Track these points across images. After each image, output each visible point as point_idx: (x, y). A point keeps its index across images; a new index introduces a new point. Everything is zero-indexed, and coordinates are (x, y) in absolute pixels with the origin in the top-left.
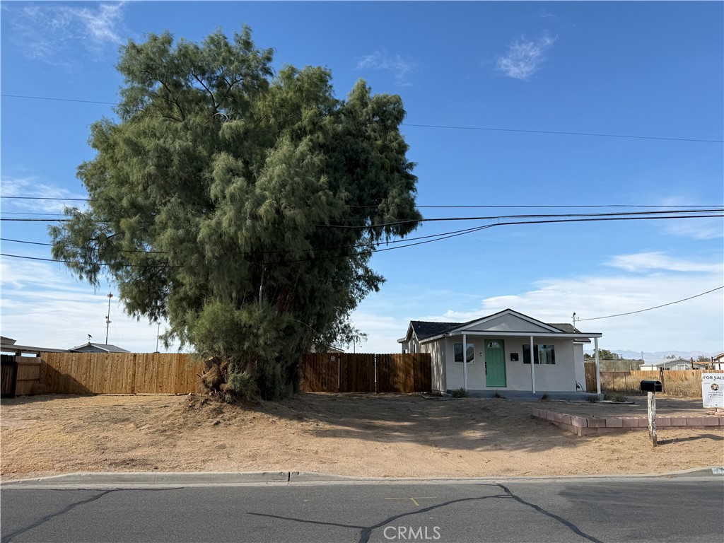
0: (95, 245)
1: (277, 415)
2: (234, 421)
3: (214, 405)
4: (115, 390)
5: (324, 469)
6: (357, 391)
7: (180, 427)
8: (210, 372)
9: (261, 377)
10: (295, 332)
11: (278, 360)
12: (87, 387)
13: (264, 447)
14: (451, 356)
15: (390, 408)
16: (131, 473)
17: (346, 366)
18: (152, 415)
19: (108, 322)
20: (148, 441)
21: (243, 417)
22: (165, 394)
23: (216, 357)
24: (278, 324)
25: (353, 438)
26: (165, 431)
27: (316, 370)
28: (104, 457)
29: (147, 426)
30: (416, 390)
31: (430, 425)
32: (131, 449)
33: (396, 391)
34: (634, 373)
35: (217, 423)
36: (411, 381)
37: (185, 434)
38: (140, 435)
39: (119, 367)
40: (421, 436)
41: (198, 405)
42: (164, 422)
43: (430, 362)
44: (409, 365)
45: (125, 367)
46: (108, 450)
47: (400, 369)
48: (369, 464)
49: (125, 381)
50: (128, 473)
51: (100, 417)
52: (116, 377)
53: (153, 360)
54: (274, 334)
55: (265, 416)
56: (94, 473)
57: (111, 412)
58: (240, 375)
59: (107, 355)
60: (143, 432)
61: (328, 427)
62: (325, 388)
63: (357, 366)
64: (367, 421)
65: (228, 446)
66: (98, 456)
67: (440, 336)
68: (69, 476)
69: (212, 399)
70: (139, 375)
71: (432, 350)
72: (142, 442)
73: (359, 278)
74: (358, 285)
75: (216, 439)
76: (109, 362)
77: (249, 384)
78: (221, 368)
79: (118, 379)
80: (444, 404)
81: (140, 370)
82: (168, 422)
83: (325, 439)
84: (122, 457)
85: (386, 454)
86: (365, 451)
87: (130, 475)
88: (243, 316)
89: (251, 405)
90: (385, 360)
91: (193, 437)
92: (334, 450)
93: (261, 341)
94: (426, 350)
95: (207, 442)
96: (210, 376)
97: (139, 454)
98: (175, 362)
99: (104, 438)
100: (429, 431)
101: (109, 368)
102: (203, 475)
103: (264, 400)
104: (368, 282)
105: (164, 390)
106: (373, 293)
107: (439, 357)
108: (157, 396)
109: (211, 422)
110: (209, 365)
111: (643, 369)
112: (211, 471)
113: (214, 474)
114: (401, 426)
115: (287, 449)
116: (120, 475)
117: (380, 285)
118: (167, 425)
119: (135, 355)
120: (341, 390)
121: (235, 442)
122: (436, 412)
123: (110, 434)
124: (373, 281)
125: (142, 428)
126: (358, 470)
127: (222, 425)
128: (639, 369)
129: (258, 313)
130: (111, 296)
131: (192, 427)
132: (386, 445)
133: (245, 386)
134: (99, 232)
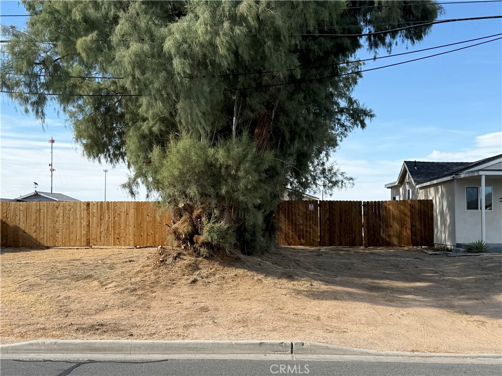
0: (41, 70)
1: (262, 273)
2: (212, 279)
3: (188, 259)
4: (68, 243)
5: (334, 341)
6: (341, 244)
7: (152, 285)
8: (180, 222)
9: (239, 228)
10: (278, 174)
11: (259, 207)
12: (38, 240)
13: (254, 310)
14: (461, 202)
15: (391, 265)
16: (103, 341)
17: (327, 216)
18: (118, 272)
19: (52, 170)
20: (118, 302)
21: (223, 275)
22: (123, 247)
23: (188, 204)
24: (258, 165)
25: (358, 301)
26: (135, 290)
27: (292, 220)
28: (68, 321)
29: (114, 284)
30: (415, 243)
31: (450, 287)
32: (98, 311)
33: (388, 244)
35: (195, 281)
36: (407, 233)
37: (159, 293)
38: (106, 295)
39: (71, 217)
40: (443, 300)
41: (170, 260)
42: (133, 280)
43: (432, 210)
44: (405, 214)
45: (78, 217)
46: (72, 313)
47: (394, 218)
48: (387, 334)
49: (79, 233)
50: (98, 341)
51: (58, 273)
52: (68, 227)
53: (108, 209)
54: (256, 177)
55: (249, 273)
56: (59, 341)
57: (69, 267)
58: (218, 225)
59: (57, 204)
60: (110, 291)
61: (324, 287)
62: (303, 241)
63: (341, 216)
64: (369, 280)
65: (211, 308)
66: (60, 320)
67: (449, 178)
68: (32, 344)
69: (185, 253)
70: (94, 225)
71: (435, 195)
72: (110, 304)
73: (341, 111)
74: (340, 120)
75: (196, 300)
76: (60, 211)
77: (228, 236)
78: (194, 217)
79: (71, 230)
80: (460, 261)
81: (94, 221)
82: (138, 279)
83: (324, 302)
84: (89, 321)
85: (406, 322)
86: (379, 318)
87: (102, 344)
88: (220, 155)
89: (231, 261)
90: (375, 208)
91: (169, 298)
92: (338, 316)
93: (241, 185)
94: (426, 195)
95: (187, 304)
96: (183, 226)
97: (109, 317)
98: (132, 212)
99: (66, 298)
100: (451, 294)
101: (61, 218)
102: (188, 344)
103: (244, 254)
104: (352, 116)
105: (123, 243)
106: (358, 129)
107: (445, 204)
108: (116, 249)
109: (187, 279)
110: (179, 213)
112: (196, 338)
113: (201, 344)
114: (413, 288)
115: (282, 313)
116: (90, 343)
117: (367, 120)
118: (136, 283)
119: (88, 204)
120: (322, 244)
121: (218, 304)
122: (452, 269)
123: (72, 294)
124: (359, 116)
125: (108, 286)
126: (376, 341)
127: (200, 283)
129: (237, 150)
130: (53, 141)
131: (166, 286)
132: (403, 311)
133: (223, 238)
134: (43, 55)
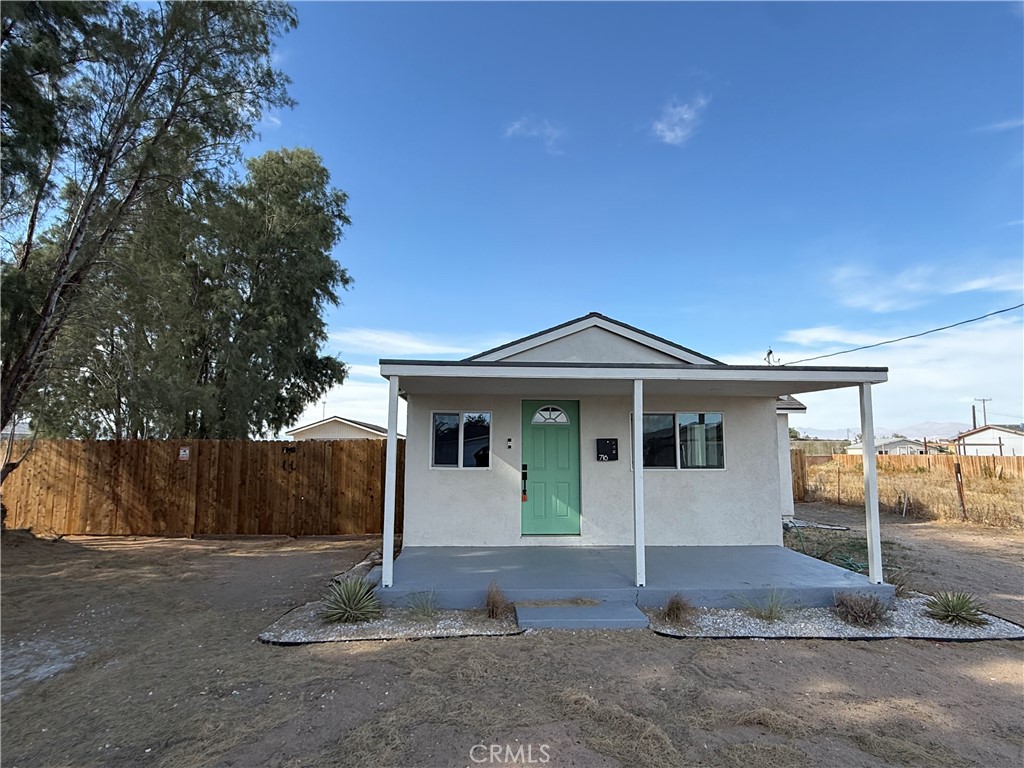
14: (420, 447)
27: (143, 481)
34: (838, 457)
36: (374, 507)
62: (163, 524)
111: (850, 452)
120: (199, 530)
128: (844, 452)
